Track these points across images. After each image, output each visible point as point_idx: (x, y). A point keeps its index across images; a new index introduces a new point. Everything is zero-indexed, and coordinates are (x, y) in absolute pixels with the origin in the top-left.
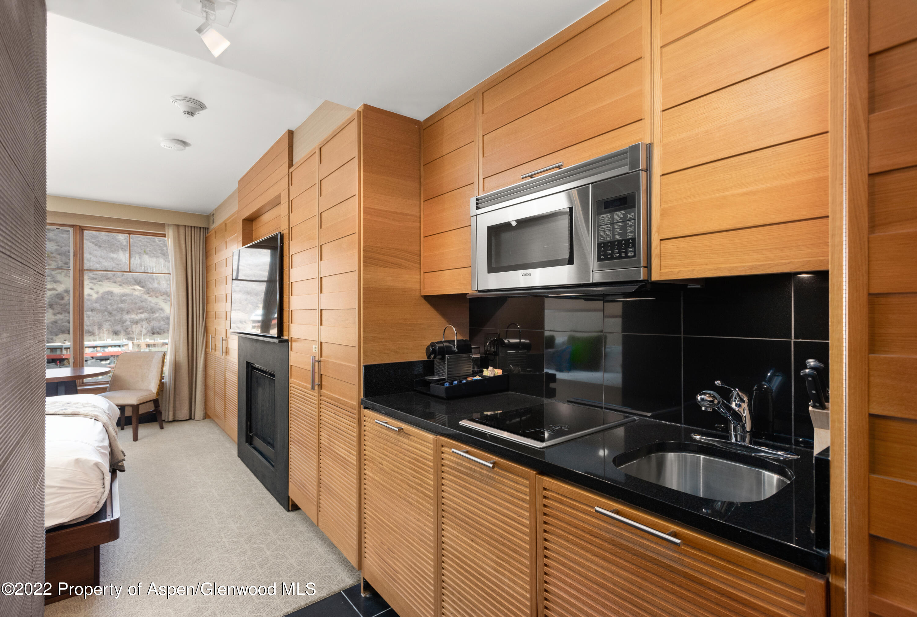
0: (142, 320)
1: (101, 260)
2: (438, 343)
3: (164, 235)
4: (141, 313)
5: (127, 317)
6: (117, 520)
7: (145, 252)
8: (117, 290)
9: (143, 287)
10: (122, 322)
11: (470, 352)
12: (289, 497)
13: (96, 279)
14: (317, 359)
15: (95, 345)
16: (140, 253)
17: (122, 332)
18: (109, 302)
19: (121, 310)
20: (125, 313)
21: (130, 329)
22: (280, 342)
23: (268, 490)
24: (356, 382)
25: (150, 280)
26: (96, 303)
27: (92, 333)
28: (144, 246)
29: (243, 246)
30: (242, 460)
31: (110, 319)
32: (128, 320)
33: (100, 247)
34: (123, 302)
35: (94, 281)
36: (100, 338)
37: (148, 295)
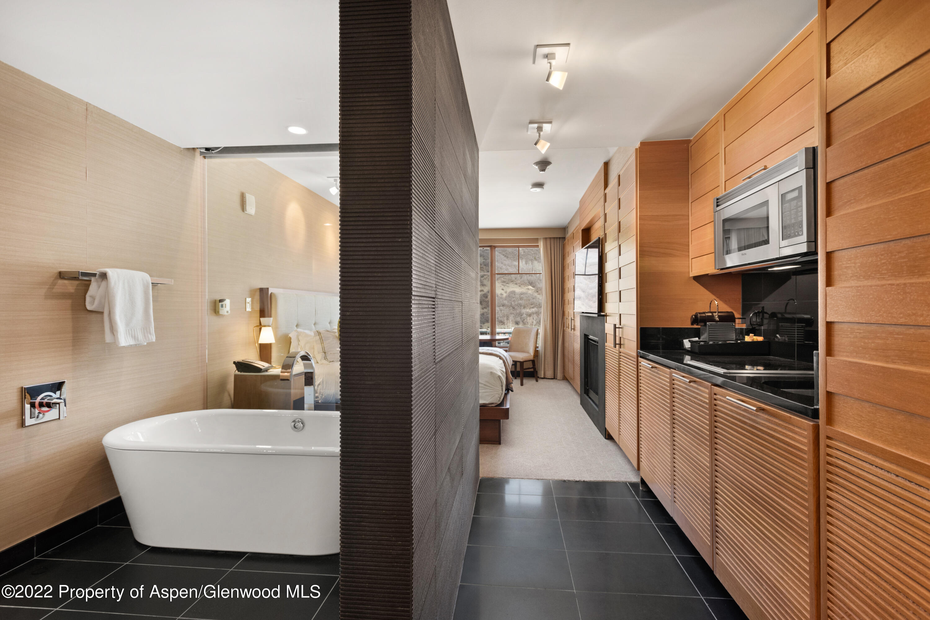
0: (533, 313)
1: (508, 267)
2: (700, 313)
3: (538, 246)
4: (532, 308)
5: (524, 311)
6: (508, 409)
7: (535, 258)
8: (518, 290)
9: (534, 287)
10: (520, 314)
11: (734, 321)
12: (606, 429)
13: (505, 282)
14: (617, 326)
15: (505, 332)
16: (532, 260)
17: (521, 322)
18: (513, 299)
19: (520, 305)
20: (522, 307)
21: (525, 320)
22: (598, 316)
23: (596, 425)
24: (636, 340)
25: (538, 281)
26: (505, 300)
27: (502, 323)
28: (534, 254)
29: (582, 247)
30: (583, 407)
31: (513, 312)
32: (525, 313)
33: (508, 257)
34: (521, 299)
35: (504, 284)
36: (508, 327)
37: (537, 293)
